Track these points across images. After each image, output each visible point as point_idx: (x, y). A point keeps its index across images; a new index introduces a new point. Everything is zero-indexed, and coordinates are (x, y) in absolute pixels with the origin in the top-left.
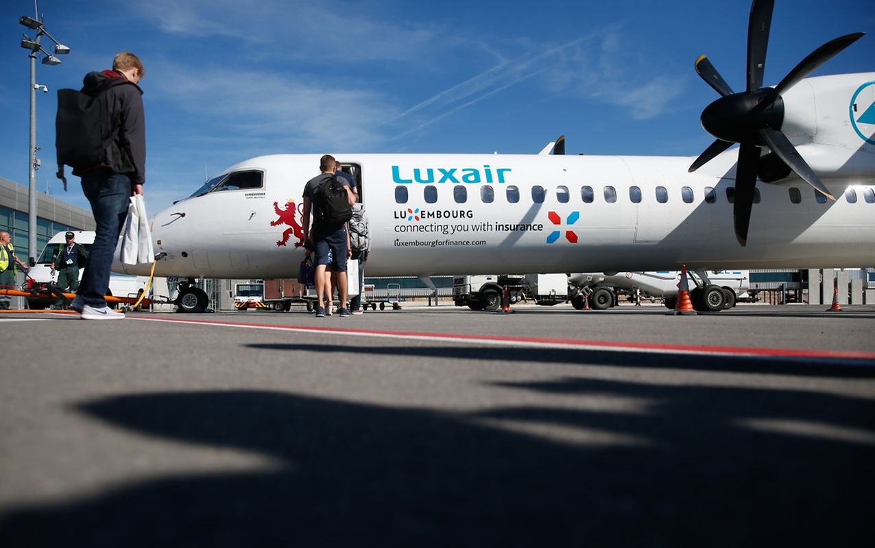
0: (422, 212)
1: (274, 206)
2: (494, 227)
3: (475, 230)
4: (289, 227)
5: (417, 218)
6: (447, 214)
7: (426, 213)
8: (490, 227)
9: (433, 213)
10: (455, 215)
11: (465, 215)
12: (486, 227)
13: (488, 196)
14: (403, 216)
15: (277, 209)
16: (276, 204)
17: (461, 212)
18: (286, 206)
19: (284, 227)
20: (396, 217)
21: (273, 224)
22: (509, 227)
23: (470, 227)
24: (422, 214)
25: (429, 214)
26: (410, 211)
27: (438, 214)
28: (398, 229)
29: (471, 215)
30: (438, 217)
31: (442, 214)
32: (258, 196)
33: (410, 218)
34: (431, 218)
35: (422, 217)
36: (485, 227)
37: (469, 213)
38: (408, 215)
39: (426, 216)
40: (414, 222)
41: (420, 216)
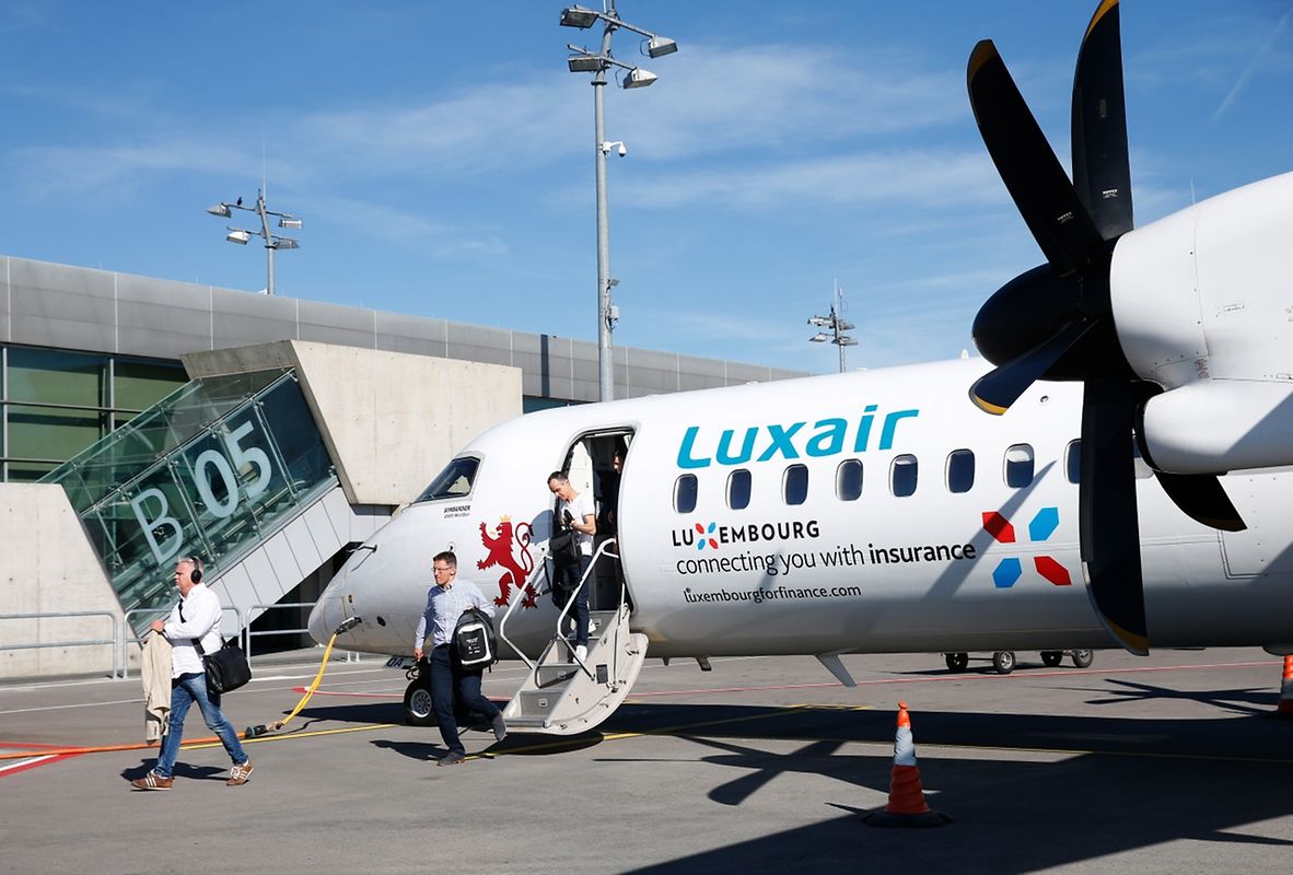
0: (722, 529)
1: (481, 532)
2: (867, 556)
3: (830, 563)
4: (507, 570)
5: (713, 544)
6: (769, 532)
7: (729, 532)
8: (858, 555)
9: (742, 532)
10: (784, 534)
11: (804, 532)
12: (850, 556)
13: (851, 483)
14: (688, 540)
15: (484, 535)
16: (483, 527)
17: (795, 524)
18: (498, 529)
19: (499, 570)
20: (676, 544)
21: (481, 565)
22: (898, 553)
23: (818, 559)
24: (722, 535)
25: (734, 532)
26: (700, 529)
27: (751, 533)
28: (683, 567)
29: (816, 530)
30: (752, 539)
31: (759, 532)
32: (459, 512)
33: (702, 544)
34: (739, 541)
35: (723, 541)
36: (848, 555)
37: (813, 526)
38: (697, 537)
39: (729, 537)
40: (708, 553)
41: (718, 540)
